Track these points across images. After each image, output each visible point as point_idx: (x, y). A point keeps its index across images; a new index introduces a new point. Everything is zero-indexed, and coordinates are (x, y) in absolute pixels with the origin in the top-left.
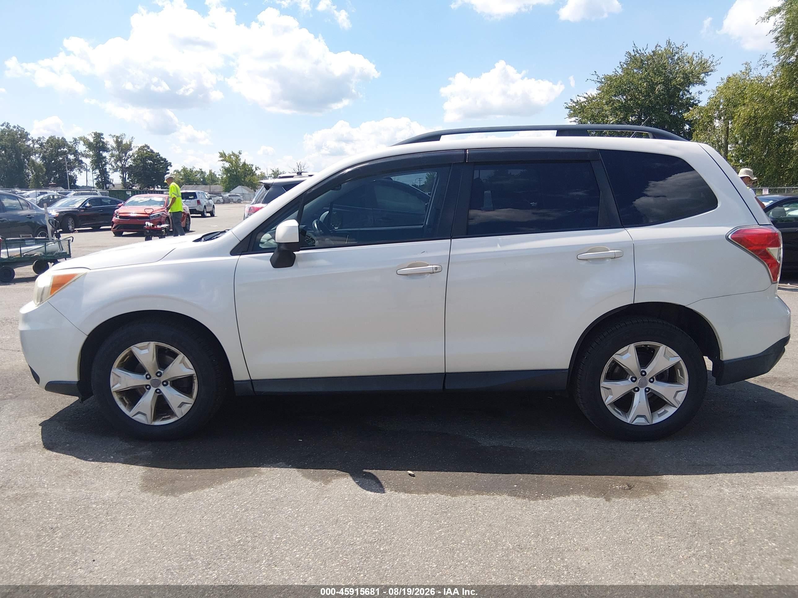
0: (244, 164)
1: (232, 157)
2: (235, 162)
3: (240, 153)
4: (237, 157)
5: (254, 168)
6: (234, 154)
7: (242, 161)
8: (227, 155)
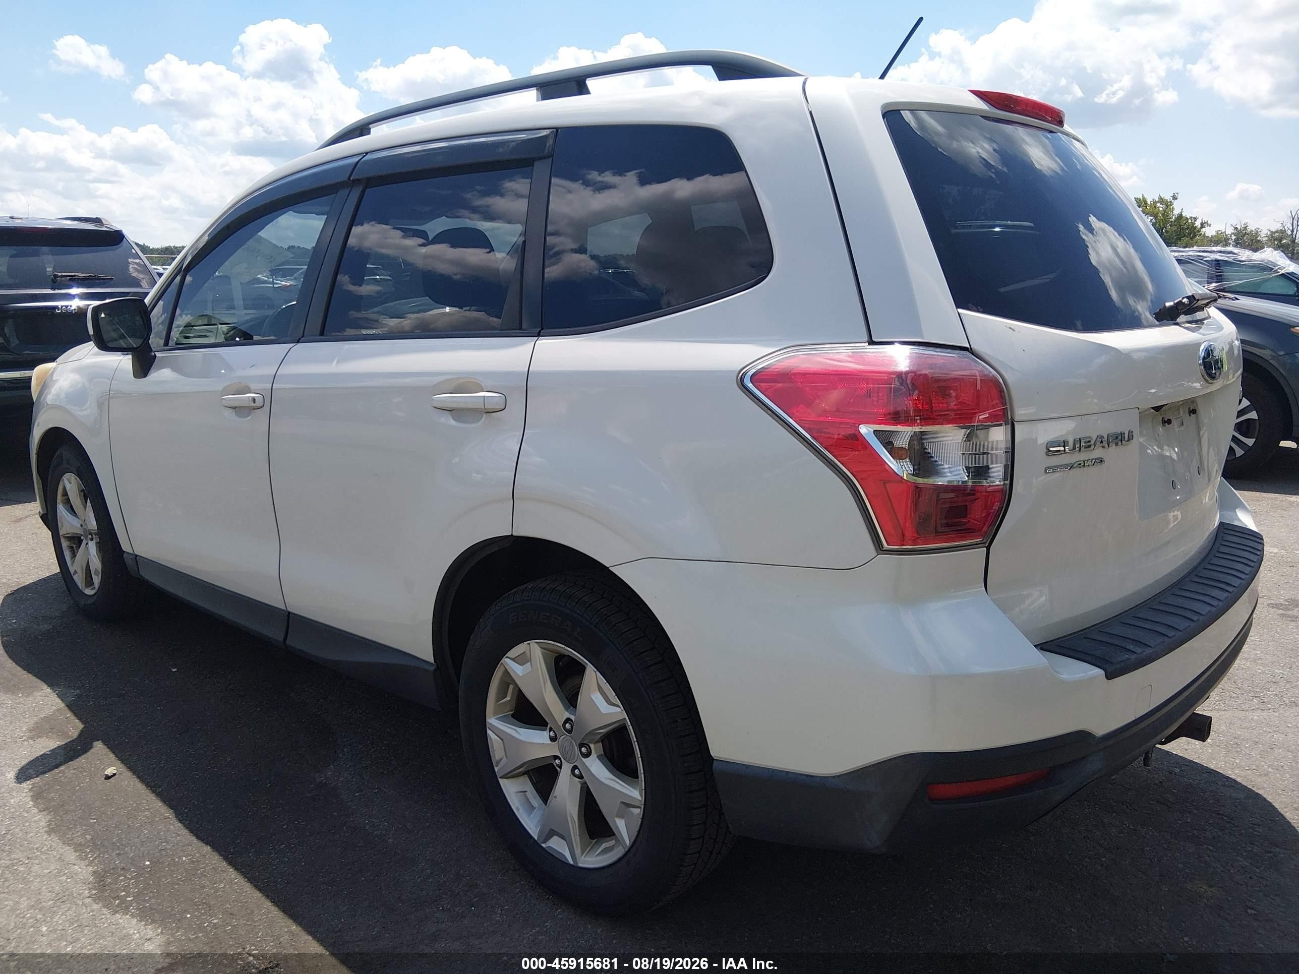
0: (1180, 216)
1: (1158, 205)
2: (1163, 215)
3: (1175, 198)
4: (1168, 205)
5: (1198, 224)
6: (1162, 201)
7: (1176, 212)
8: (1149, 202)
